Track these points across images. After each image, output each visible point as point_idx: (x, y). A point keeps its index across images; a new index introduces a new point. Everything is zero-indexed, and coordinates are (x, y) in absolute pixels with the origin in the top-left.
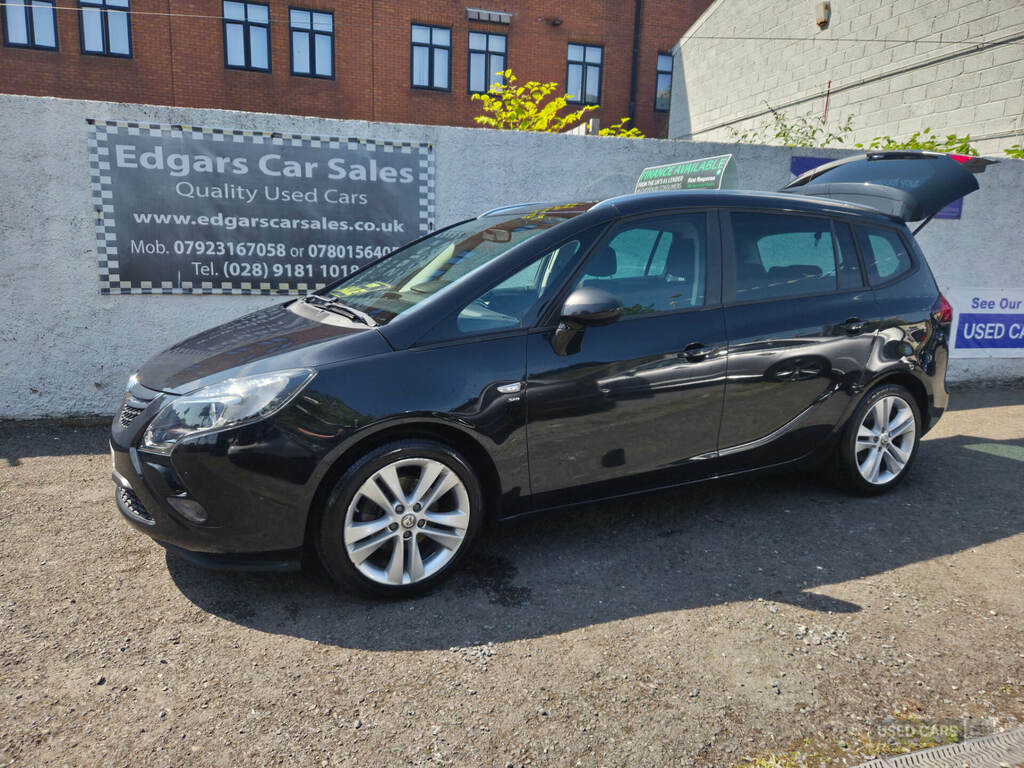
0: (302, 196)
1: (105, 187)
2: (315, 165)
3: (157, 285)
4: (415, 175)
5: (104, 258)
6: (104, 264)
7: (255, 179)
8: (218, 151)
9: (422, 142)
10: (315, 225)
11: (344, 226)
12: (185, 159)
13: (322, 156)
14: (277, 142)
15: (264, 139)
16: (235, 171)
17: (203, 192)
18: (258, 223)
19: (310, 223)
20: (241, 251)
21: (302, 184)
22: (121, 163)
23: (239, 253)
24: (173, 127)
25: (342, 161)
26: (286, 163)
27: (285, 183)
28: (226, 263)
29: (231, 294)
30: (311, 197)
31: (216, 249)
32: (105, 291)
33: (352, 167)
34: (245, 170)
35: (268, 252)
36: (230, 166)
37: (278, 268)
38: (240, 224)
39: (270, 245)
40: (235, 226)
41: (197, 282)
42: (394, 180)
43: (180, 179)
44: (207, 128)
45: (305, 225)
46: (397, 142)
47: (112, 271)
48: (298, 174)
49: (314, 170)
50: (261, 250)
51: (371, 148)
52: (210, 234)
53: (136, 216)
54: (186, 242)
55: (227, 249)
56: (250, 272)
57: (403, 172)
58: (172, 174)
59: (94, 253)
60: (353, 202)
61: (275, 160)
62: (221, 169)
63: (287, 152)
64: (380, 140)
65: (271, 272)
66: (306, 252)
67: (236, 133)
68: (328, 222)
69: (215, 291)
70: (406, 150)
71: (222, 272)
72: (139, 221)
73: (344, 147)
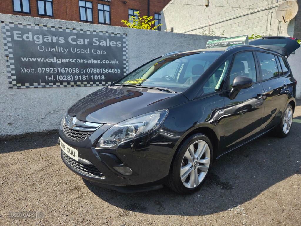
0: (84, 51)
1: (9, 47)
2: (88, 40)
3: (31, 84)
4: (122, 44)
5: (10, 75)
6: (10, 77)
7: (67, 45)
8: (53, 34)
9: (124, 33)
10: (89, 61)
11: (99, 62)
12: (41, 37)
13: (91, 37)
14: (75, 31)
15: (70, 30)
16: (60, 42)
17: (48, 49)
18: (69, 61)
19: (87, 61)
20: (63, 71)
21: (84, 47)
22: (16, 38)
23: (62, 72)
24: (35, 25)
25: (97, 39)
26: (78, 39)
27: (78, 46)
28: (58, 76)
29: (60, 87)
30: (87, 52)
31: (54, 70)
32: (11, 88)
33: (101, 41)
34: (63, 41)
35: (73, 71)
36: (58, 40)
37: (76, 77)
38: (62, 61)
39: (73, 69)
40: (60, 62)
41: (47, 83)
42: (115, 46)
43: (39, 44)
44: (49, 26)
45: (86, 61)
46: (116, 32)
47: (13, 80)
48: (82, 43)
49: (88, 42)
50: (70, 70)
51: (107, 34)
52: (51, 65)
53: (22, 58)
54: (42, 68)
55: (58, 70)
56: (67, 78)
57: (118, 43)
58: (36, 42)
59: (6, 73)
60: (102, 53)
61: (74, 38)
62: (55, 41)
63: (78, 35)
64: (110, 32)
65: (74, 79)
66: (86, 71)
67: (60, 28)
68: (93, 60)
69: (54, 86)
70: (118, 36)
71: (56, 79)
72: (23, 60)
73: (98, 34)
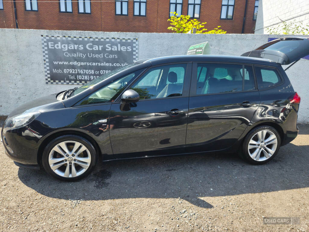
0: (98, 56)
1: (46, 54)
2: (102, 46)
3: (60, 81)
4: (132, 48)
5: (46, 74)
6: (46, 76)
7: (85, 51)
8: (75, 43)
9: (134, 38)
10: (102, 64)
11: (111, 65)
12: (66, 45)
13: (104, 43)
14: (91, 40)
15: (88, 39)
16: (80, 49)
17: (71, 55)
18: (86, 64)
19: (101, 64)
20: (82, 72)
21: (98, 52)
22: (50, 47)
23: (81, 73)
24: (63, 36)
25: (110, 45)
26: (94, 46)
27: (94, 52)
28: (78, 76)
29: (79, 84)
30: (101, 56)
31: (75, 72)
32: (47, 83)
33: (113, 46)
34: (82, 48)
35: (89, 72)
36: (78, 47)
37: (92, 77)
38: (81, 64)
39: (90, 70)
40: (80, 65)
41: (70, 81)
42: (125, 50)
43: (65, 51)
44: (72, 36)
45: (99, 64)
46: (126, 38)
47: (49, 78)
48: (97, 49)
49: (102, 48)
50: (87, 71)
51: (118, 40)
52: (73, 67)
53: (54, 62)
54: (67, 69)
55: (78, 71)
56: (84, 78)
57: (128, 48)
58: (63, 50)
59: (44, 73)
60: (113, 57)
61: (91, 45)
62: (76, 48)
63: (94, 43)
64: (121, 38)
65: (90, 78)
66: (100, 72)
67: (80, 37)
68: (106, 63)
69: (75, 83)
70: (129, 41)
71: (76, 78)
72: (55, 63)
73: (110, 41)
